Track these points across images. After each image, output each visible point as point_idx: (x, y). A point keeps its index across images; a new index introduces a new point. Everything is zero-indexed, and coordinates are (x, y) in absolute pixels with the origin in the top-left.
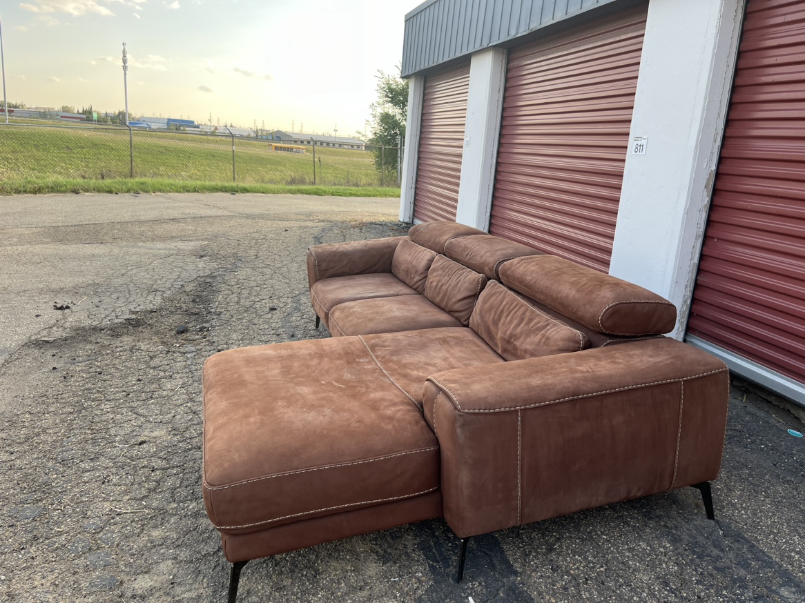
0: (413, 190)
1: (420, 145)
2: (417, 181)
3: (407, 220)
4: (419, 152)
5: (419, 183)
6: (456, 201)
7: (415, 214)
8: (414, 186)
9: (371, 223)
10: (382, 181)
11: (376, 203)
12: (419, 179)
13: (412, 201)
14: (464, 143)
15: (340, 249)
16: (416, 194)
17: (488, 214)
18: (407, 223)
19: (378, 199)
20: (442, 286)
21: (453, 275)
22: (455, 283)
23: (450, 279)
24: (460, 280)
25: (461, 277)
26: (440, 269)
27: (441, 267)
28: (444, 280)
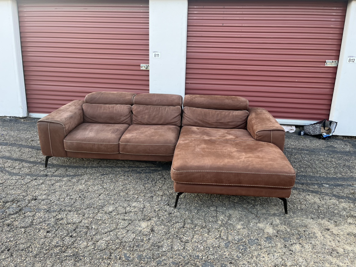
20: (155, 116)
21: (160, 110)
22: (165, 113)
23: (159, 112)
24: (167, 111)
25: (166, 110)
26: (145, 110)
27: (145, 109)
28: (154, 113)
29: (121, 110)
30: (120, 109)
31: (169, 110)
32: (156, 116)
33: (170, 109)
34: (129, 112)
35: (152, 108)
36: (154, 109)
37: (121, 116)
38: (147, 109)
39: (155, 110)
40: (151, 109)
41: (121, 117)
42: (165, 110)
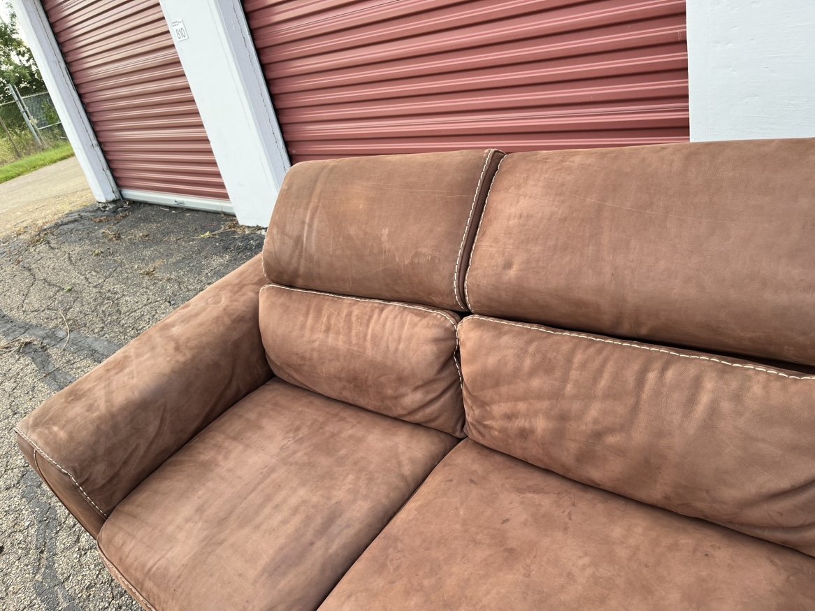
0: (98, 149)
1: (72, 75)
2: (96, 133)
3: (112, 197)
4: (77, 87)
5: (101, 134)
6: (206, 140)
7: (119, 183)
8: (95, 142)
9: (57, 226)
10: (16, 151)
11: (28, 184)
12: (98, 129)
13: (105, 166)
14: (175, 39)
15: (120, 399)
16: (105, 153)
17: (281, 143)
18: (114, 202)
19: (28, 177)
20: (598, 435)
21: (644, 396)
22: (692, 428)
23: (635, 408)
24: (713, 411)
25: (704, 399)
26: (533, 372)
27: (528, 363)
28: (594, 411)
29: (401, 346)
30: (396, 335)
31: (726, 406)
32: (611, 440)
33: (737, 397)
34: (437, 367)
35: (583, 366)
36: (600, 371)
37: (401, 380)
38: (544, 366)
39: (603, 383)
40: (574, 374)
41: (403, 390)
42: (692, 401)
